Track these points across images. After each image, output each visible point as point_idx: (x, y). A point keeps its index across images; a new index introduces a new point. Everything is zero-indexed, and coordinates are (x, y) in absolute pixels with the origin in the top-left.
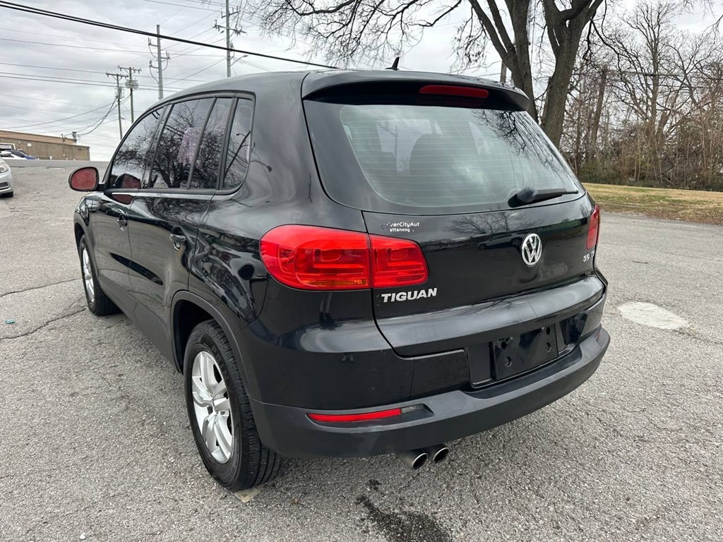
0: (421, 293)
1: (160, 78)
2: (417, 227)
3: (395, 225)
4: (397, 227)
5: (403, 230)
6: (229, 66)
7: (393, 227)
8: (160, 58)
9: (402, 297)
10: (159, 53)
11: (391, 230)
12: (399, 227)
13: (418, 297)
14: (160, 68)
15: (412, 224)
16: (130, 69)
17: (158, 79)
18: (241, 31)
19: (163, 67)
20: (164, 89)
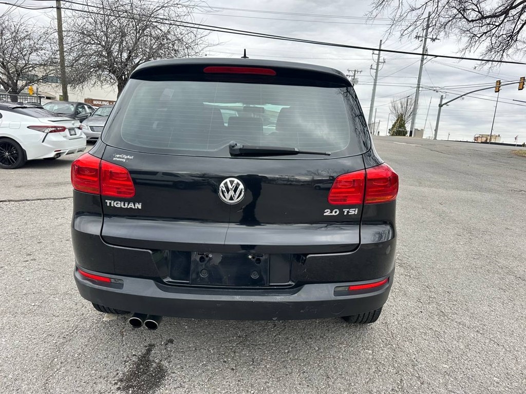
0: (130, 204)
1: (376, 76)
2: (131, 159)
3: (118, 156)
4: (118, 158)
5: (121, 160)
6: (422, 65)
7: (116, 157)
8: (378, 62)
9: (119, 205)
10: (379, 59)
11: (114, 159)
12: (119, 158)
13: (128, 207)
14: (377, 69)
15: (128, 157)
16: (355, 71)
17: (374, 77)
18: (436, 38)
19: (379, 69)
20: (377, 84)
